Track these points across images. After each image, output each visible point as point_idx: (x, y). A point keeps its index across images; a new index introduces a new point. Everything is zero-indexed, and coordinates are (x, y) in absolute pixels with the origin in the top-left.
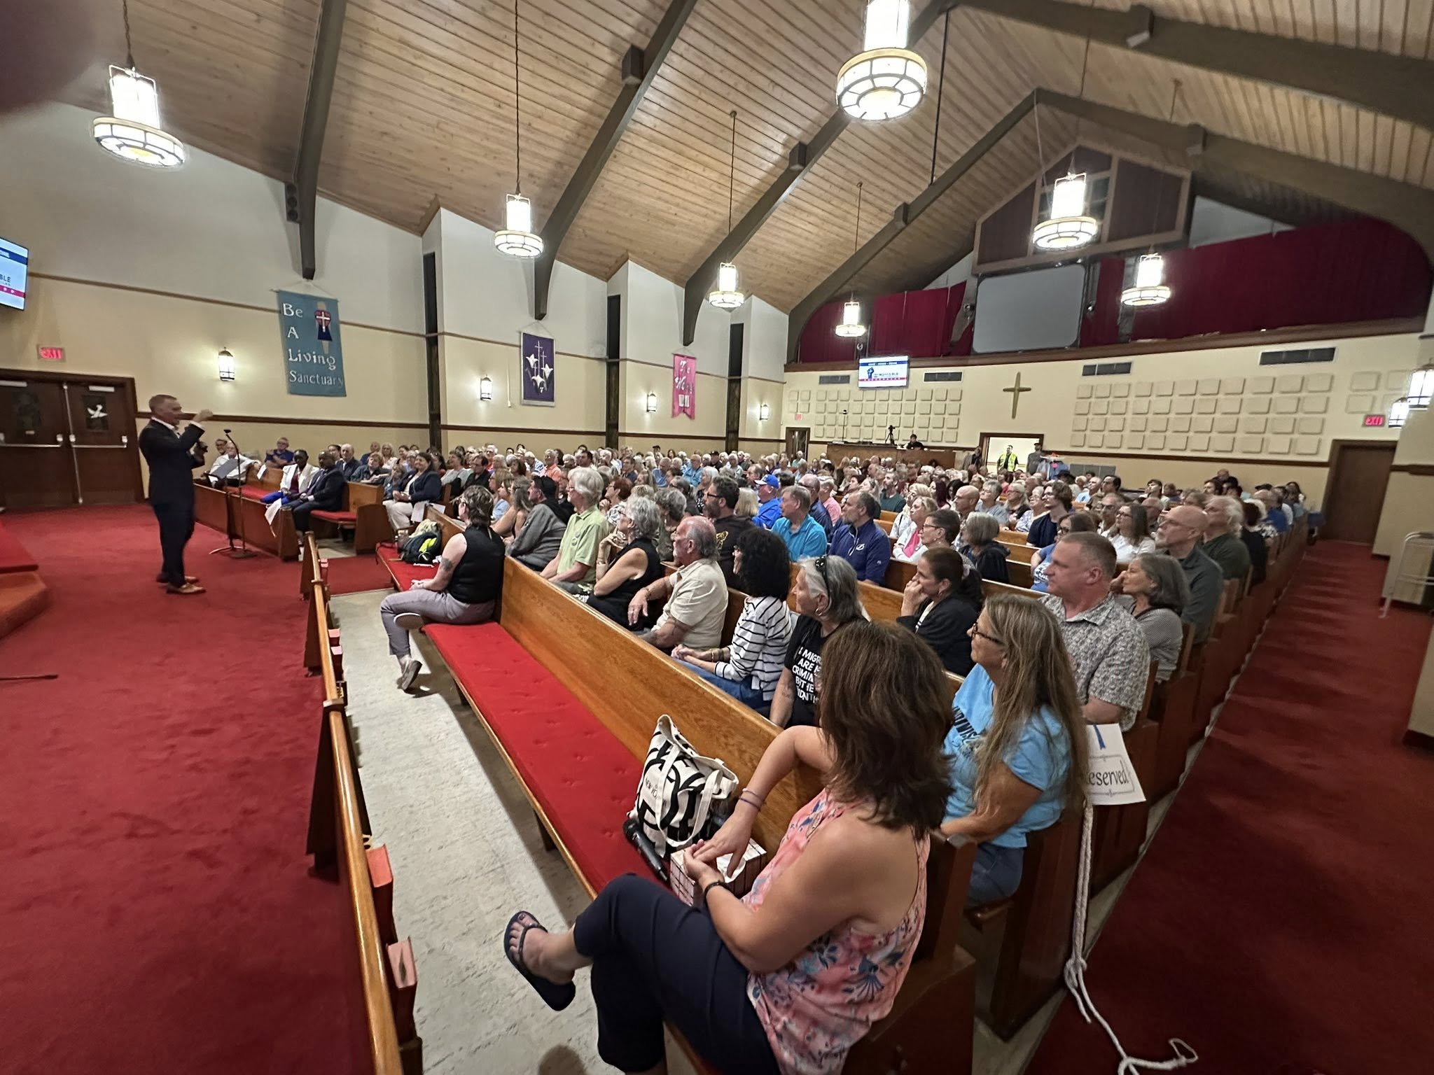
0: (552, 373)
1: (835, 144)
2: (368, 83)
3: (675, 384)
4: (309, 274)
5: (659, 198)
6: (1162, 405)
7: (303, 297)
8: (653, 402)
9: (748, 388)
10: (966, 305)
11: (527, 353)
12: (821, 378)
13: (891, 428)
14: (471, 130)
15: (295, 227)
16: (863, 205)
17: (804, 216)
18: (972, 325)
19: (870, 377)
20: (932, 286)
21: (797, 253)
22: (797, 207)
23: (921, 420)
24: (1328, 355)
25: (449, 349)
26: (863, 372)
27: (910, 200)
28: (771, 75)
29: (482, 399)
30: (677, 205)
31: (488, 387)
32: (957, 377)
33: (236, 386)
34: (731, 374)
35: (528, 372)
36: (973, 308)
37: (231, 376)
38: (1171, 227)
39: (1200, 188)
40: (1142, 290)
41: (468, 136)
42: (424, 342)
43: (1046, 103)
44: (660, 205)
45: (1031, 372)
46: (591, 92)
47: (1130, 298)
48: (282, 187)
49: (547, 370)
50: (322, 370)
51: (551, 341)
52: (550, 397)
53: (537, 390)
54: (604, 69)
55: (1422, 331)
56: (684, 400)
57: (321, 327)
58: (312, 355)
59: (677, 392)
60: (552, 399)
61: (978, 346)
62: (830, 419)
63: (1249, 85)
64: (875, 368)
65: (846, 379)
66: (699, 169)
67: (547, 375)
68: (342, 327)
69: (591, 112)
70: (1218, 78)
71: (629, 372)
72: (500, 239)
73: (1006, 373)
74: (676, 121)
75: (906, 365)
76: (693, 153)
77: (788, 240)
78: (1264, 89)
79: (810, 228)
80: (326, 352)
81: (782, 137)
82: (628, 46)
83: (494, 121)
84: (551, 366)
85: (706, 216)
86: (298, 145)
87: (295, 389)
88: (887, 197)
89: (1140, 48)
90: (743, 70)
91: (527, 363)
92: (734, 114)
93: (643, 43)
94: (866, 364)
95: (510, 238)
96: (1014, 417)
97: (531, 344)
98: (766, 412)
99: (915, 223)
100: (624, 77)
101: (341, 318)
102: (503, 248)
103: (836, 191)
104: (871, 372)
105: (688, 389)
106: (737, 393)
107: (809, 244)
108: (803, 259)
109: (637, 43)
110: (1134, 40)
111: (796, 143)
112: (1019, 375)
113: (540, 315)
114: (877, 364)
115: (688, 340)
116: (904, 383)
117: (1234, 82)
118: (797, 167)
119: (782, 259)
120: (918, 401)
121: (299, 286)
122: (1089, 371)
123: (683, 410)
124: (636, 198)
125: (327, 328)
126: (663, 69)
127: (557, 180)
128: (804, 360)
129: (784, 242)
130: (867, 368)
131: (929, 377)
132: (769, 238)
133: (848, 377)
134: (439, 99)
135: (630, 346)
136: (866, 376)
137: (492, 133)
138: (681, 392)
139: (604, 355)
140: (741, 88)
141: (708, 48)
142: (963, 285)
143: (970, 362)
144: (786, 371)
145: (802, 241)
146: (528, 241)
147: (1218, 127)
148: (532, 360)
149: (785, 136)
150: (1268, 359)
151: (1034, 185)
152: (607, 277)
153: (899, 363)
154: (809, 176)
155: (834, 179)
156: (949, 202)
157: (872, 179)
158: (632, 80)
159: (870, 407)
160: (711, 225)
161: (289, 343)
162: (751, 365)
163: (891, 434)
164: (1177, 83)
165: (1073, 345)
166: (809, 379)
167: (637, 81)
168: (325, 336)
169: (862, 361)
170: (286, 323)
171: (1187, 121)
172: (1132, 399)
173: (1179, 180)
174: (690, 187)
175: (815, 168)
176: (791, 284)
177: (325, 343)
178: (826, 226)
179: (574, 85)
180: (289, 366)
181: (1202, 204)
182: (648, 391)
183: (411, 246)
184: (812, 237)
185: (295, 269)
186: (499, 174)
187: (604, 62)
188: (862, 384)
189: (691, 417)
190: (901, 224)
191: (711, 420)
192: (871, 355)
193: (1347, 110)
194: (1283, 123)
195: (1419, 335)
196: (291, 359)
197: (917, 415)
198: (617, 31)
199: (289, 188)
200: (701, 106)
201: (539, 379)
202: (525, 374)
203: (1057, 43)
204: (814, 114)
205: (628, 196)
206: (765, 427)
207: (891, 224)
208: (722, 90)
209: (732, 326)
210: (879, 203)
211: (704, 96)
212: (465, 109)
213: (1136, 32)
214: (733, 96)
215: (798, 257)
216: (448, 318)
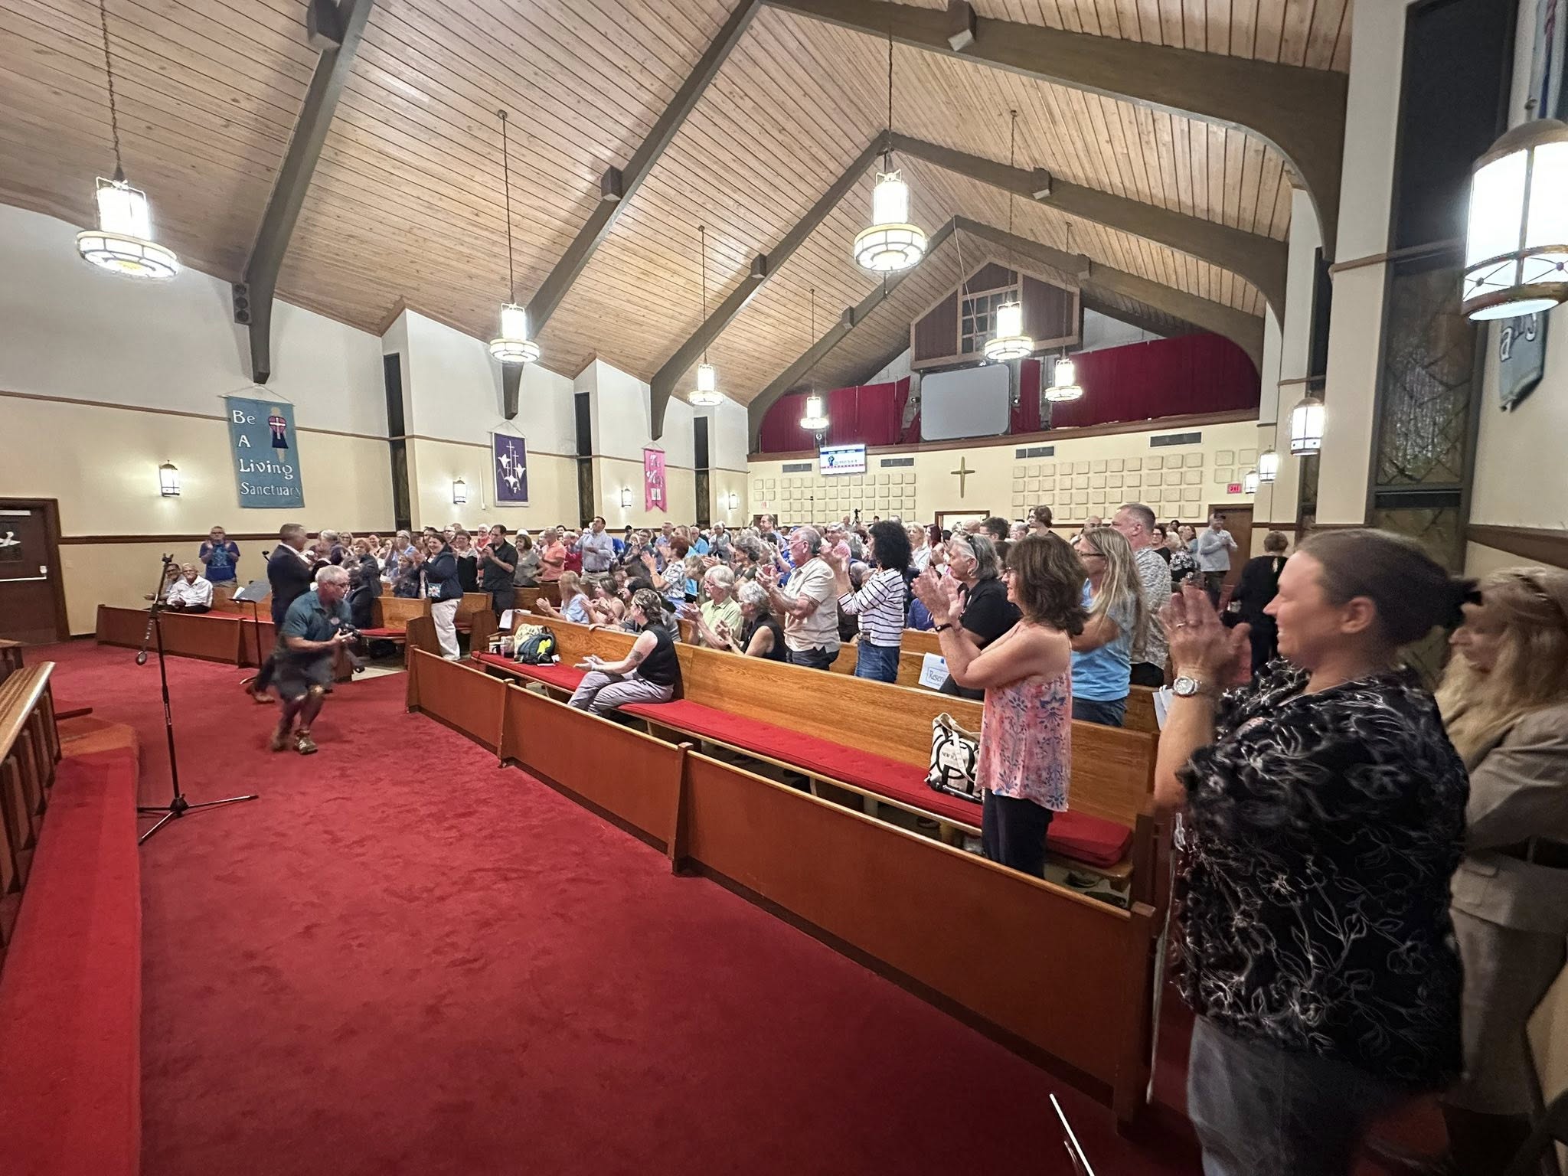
0: (525, 472)
1: (792, 257)
2: (337, 188)
3: (647, 478)
4: (261, 377)
5: (628, 301)
6: (1081, 481)
7: (256, 402)
8: (628, 497)
9: (715, 479)
10: (912, 399)
11: (499, 454)
12: (785, 467)
13: (856, 512)
14: (444, 236)
15: (245, 330)
16: (817, 310)
17: (762, 317)
18: (919, 415)
19: (831, 464)
20: (874, 381)
21: (756, 351)
22: (757, 310)
23: (881, 503)
24: (1196, 438)
25: (418, 453)
26: (824, 459)
27: (854, 305)
28: (735, 196)
29: (455, 502)
30: (646, 308)
31: (461, 491)
32: (910, 462)
33: (180, 501)
34: (697, 466)
35: (501, 472)
36: (918, 400)
37: (176, 491)
38: (1069, 334)
39: (1088, 301)
40: (1061, 388)
41: (441, 240)
42: (387, 445)
43: (963, 228)
44: (629, 307)
45: (974, 456)
46: (569, 205)
47: (1052, 395)
48: (228, 287)
49: (520, 470)
50: (278, 480)
51: (522, 440)
52: (523, 496)
53: (510, 490)
54: (584, 186)
55: (1258, 419)
56: (656, 493)
57: (275, 434)
58: (266, 464)
59: (650, 486)
60: (526, 499)
61: (926, 435)
62: (797, 506)
63: (1122, 235)
64: (835, 456)
65: (808, 467)
66: (667, 276)
67: (520, 475)
68: (298, 432)
69: (567, 222)
70: (1100, 227)
71: (602, 469)
72: (496, 347)
73: (952, 458)
74: (648, 233)
75: (863, 453)
76: (663, 261)
77: (749, 340)
78: (1133, 238)
79: (767, 328)
80: (282, 460)
81: (744, 249)
82: (607, 167)
83: (470, 228)
84: (524, 466)
85: (672, 317)
86: (252, 246)
87: (248, 502)
88: (835, 302)
89: (1043, 200)
90: (711, 191)
91: (499, 463)
92: (702, 228)
93: (621, 165)
94: (827, 453)
95: (509, 346)
96: (962, 496)
97: (501, 444)
98: (735, 501)
99: (859, 325)
100: (604, 193)
101: (297, 425)
102: (499, 356)
103: (791, 296)
104: (831, 460)
105: (659, 482)
106: (705, 484)
107: (767, 343)
108: (761, 356)
109: (615, 165)
110: (1038, 195)
111: (757, 254)
112: (963, 459)
113: (510, 415)
114: (836, 452)
115: (656, 435)
116: (863, 469)
117: (1111, 231)
118: (760, 276)
119: (743, 356)
120: (877, 486)
121: (251, 391)
122: (1021, 454)
123: (656, 503)
124: (605, 300)
125: (282, 435)
126: (642, 190)
127: (530, 284)
128: (766, 450)
129: (744, 342)
130: (828, 456)
131: (885, 463)
132: (731, 338)
133: (810, 465)
134: (415, 206)
135: (601, 442)
136: (828, 464)
137: (467, 239)
138: (652, 486)
139: (575, 452)
140: (709, 206)
141: (680, 171)
142: (908, 379)
143: (920, 448)
144: (749, 461)
145: (761, 340)
146: (528, 349)
147: (1100, 259)
148: (504, 460)
149: (746, 248)
150: (1155, 442)
151: (956, 293)
152: (574, 376)
153: (857, 450)
154: (769, 284)
155: (789, 285)
156: (887, 306)
157: (823, 287)
158: (612, 197)
159: (832, 492)
160: (676, 326)
161: (240, 454)
162: (717, 456)
163: (857, 517)
164: (1068, 224)
165: (1006, 433)
166: (772, 469)
167: (615, 198)
168: (280, 443)
169: (822, 450)
170: (236, 430)
171: (1076, 252)
172: (1058, 477)
173: (1071, 295)
174: (656, 290)
175: (775, 277)
176: (750, 379)
177: (281, 451)
178: (782, 327)
179: (552, 198)
180: (241, 478)
181: (1089, 314)
182: (622, 486)
183: (371, 348)
184: (769, 336)
185: (245, 373)
186: (471, 277)
187: (584, 181)
188: (824, 472)
189: (663, 509)
190: (848, 325)
191: (682, 509)
192: (830, 444)
193: (1191, 259)
194: (1146, 259)
195: (1258, 422)
196: (242, 470)
197: (877, 498)
198: (597, 154)
199: (238, 289)
200: (672, 221)
201: (512, 480)
202: (499, 475)
203: (974, 186)
204: (772, 230)
205: (598, 298)
206: (735, 517)
207: (839, 325)
208: (692, 207)
209: (696, 420)
210: (828, 306)
211: (675, 212)
212: (439, 216)
213: (1040, 189)
214: (702, 213)
215: (756, 354)
216: (416, 420)
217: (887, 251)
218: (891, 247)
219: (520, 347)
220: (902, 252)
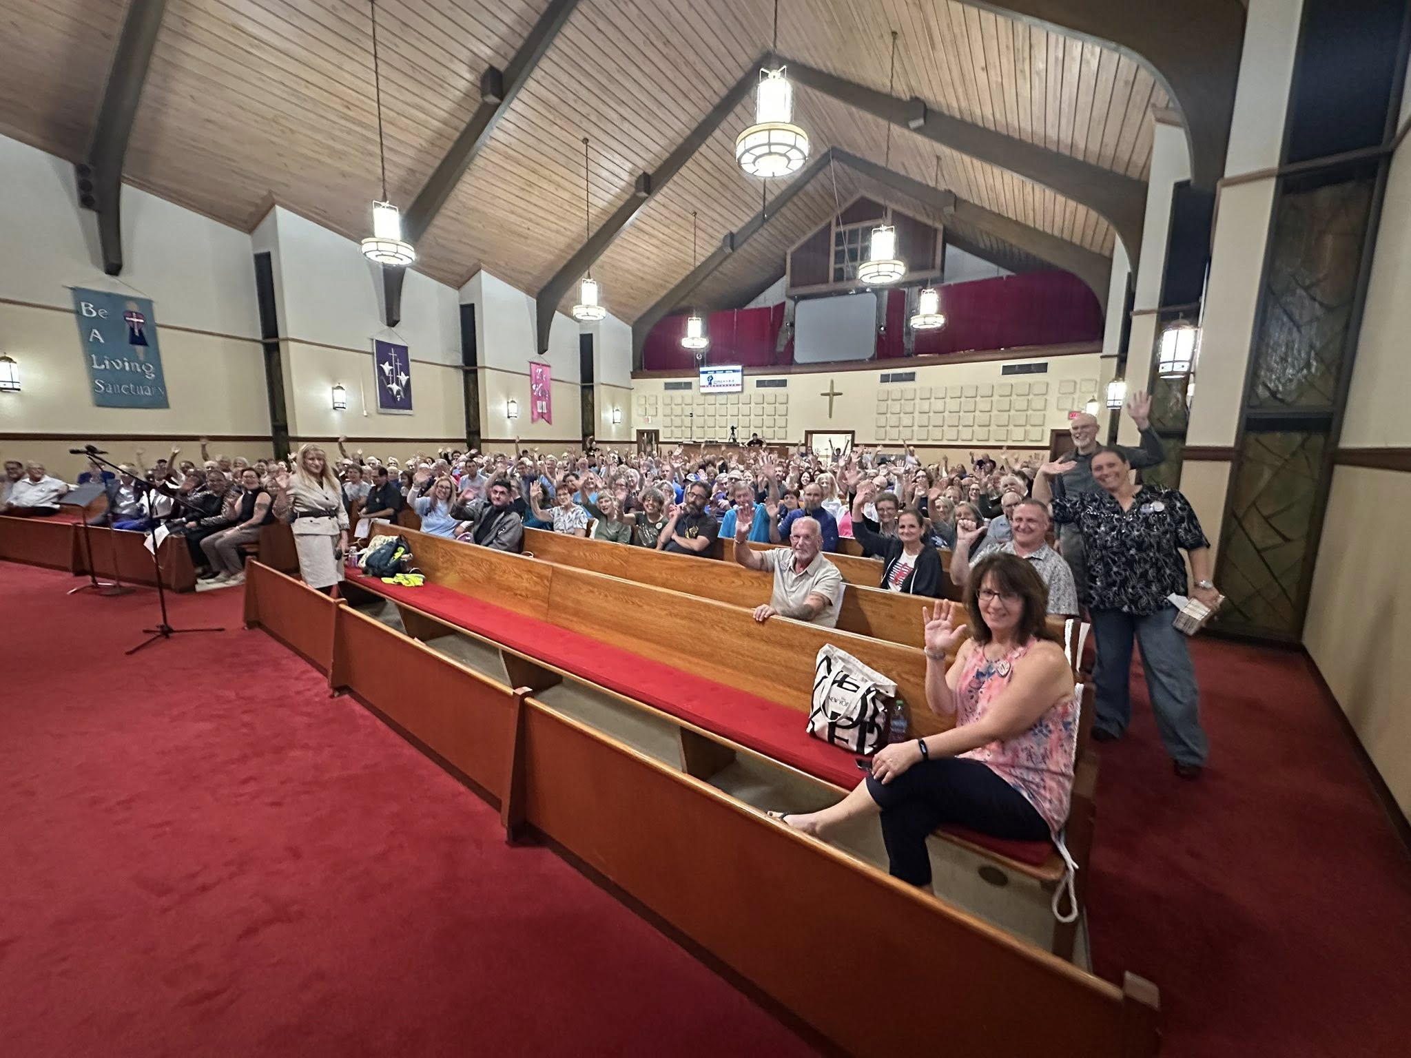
0: (408, 381)
1: (675, 178)
2: (189, 64)
3: (533, 391)
4: (114, 268)
5: (512, 213)
6: (938, 405)
7: (109, 295)
8: (513, 408)
9: (601, 394)
10: (786, 324)
11: (381, 361)
12: (666, 384)
13: (733, 428)
14: (313, 128)
15: (92, 217)
16: (699, 233)
17: (646, 238)
18: (793, 339)
19: (710, 384)
20: (752, 306)
21: (639, 270)
22: (642, 230)
23: (756, 421)
24: (1043, 368)
25: (294, 357)
26: (704, 379)
27: (735, 230)
28: (621, 111)
29: (335, 408)
30: (530, 220)
31: (341, 396)
32: (783, 383)
33: (23, 398)
34: (583, 380)
35: (384, 380)
36: (792, 325)
37: (16, 386)
38: (933, 267)
39: (951, 238)
40: (925, 316)
41: (309, 133)
42: (261, 348)
43: (839, 159)
44: (513, 218)
45: (842, 379)
46: (447, 105)
47: (917, 323)
48: (70, 168)
49: (403, 378)
50: (139, 380)
51: (405, 348)
52: (406, 404)
53: (394, 398)
54: (463, 85)
55: (1101, 352)
56: (541, 406)
57: (132, 330)
58: (123, 362)
59: (535, 399)
60: (410, 408)
61: (798, 358)
62: (677, 421)
63: (987, 167)
64: (714, 375)
65: (688, 386)
66: (552, 188)
67: (404, 383)
68: (160, 330)
69: (445, 123)
70: (967, 159)
71: (488, 381)
72: (368, 246)
73: (822, 380)
74: (531, 141)
75: (740, 373)
76: (547, 173)
77: (633, 259)
78: (997, 171)
79: (651, 248)
80: (142, 357)
81: (628, 166)
82: (486, 66)
83: (343, 122)
84: (408, 374)
85: (557, 232)
86: (94, 121)
87: (103, 401)
88: (717, 226)
89: (918, 130)
90: (594, 102)
91: (381, 371)
92: (586, 141)
93: (501, 65)
94: (706, 372)
95: (382, 246)
96: (830, 416)
97: (383, 351)
98: (618, 416)
99: (740, 251)
100: (483, 95)
101: (159, 320)
102: (371, 256)
103: (674, 217)
104: (710, 379)
105: (545, 395)
106: (590, 398)
107: (651, 263)
108: (645, 277)
109: (496, 65)
110: (913, 124)
111: (641, 172)
112: (832, 382)
113: (392, 321)
114: (715, 372)
115: (542, 349)
116: (739, 389)
117: (977, 163)
118: (644, 194)
119: (627, 275)
120: (753, 405)
121: (100, 282)
122: (885, 379)
123: (542, 415)
124: (489, 210)
125: (140, 331)
126: (523, 94)
127: (407, 186)
128: (649, 368)
129: (630, 262)
130: (707, 375)
131: (760, 384)
132: (614, 256)
133: (691, 383)
134: (278, 93)
135: (487, 353)
136: (707, 383)
137: (338, 133)
138: (539, 398)
139: (460, 362)
140: (593, 118)
141: (564, 79)
142: (784, 304)
143: (793, 370)
144: (633, 378)
145: (645, 261)
146: (401, 250)
147: (964, 195)
148: (387, 367)
149: (630, 165)
150: (1007, 370)
151: (830, 224)
152: (458, 286)
153: (734, 371)
154: (652, 204)
155: (673, 207)
156: (765, 234)
157: (705, 209)
158: (492, 99)
159: (711, 410)
160: (562, 241)
161: (91, 348)
162: (602, 373)
163: (733, 434)
164: (938, 158)
165: (872, 359)
166: (654, 386)
167: (496, 100)
168: (138, 339)
169: (702, 369)
170: (86, 325)
171: (942, 187)
172: (917, 401)
173: (936, 230)
174: (541, 203)
175: (659, 197)
176: (633, 298)
177: (140, 348)
178: (666, 248)
179: (429, 95)
180: (94, 374)
181: (950, 249)
182: (508, 398)
183: (239, 245)
184: (652, 257)
185: (94, 264)
186: (344, 176)
187: (463, 79)
188: (703, 390)
189: (549, 422)
190: (729, 250)
191: (567, 424)
192: (709, 363)
193: (1049, 193)
194: (1007, 197)
195: (1101, 354)
196: (96, 366)
197: (752, 416)
198: (475, 50)
199: (81, 170)
200: (555, 130)
201: (395, 387)
202: (381, 382)
203: (851, 115)
204: (656, 148)
205: (480, 207)
206: (619, 432)
207: (721, 249)
208: (577, 118)
209: (582, 336)
210: (710, 230)
211: (558, 122)
212: (309, 106)
213: (914, 119)
214: (585, 124)
215: (641, 274)
216: (291, 322)
217: (770, 153)
218: (774, 149)
219: (393, 248)
220: (784, 155)
